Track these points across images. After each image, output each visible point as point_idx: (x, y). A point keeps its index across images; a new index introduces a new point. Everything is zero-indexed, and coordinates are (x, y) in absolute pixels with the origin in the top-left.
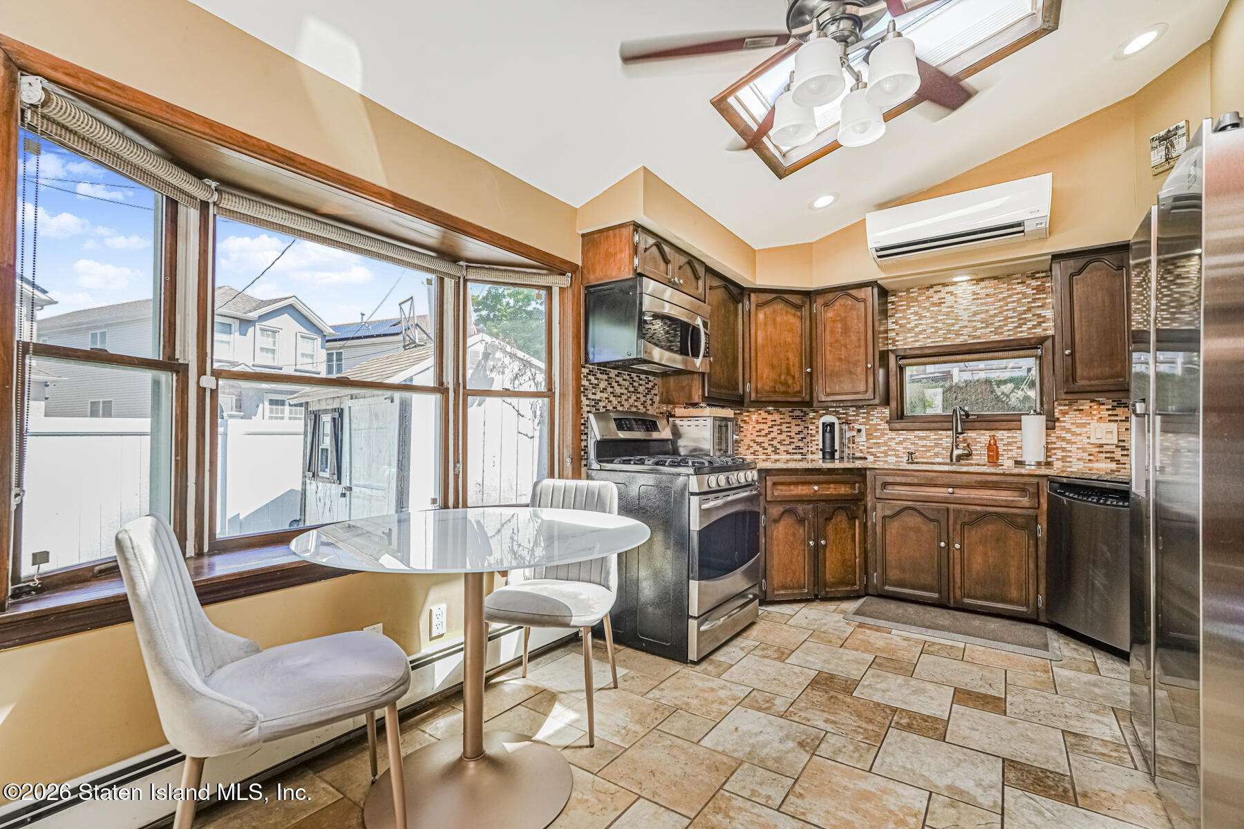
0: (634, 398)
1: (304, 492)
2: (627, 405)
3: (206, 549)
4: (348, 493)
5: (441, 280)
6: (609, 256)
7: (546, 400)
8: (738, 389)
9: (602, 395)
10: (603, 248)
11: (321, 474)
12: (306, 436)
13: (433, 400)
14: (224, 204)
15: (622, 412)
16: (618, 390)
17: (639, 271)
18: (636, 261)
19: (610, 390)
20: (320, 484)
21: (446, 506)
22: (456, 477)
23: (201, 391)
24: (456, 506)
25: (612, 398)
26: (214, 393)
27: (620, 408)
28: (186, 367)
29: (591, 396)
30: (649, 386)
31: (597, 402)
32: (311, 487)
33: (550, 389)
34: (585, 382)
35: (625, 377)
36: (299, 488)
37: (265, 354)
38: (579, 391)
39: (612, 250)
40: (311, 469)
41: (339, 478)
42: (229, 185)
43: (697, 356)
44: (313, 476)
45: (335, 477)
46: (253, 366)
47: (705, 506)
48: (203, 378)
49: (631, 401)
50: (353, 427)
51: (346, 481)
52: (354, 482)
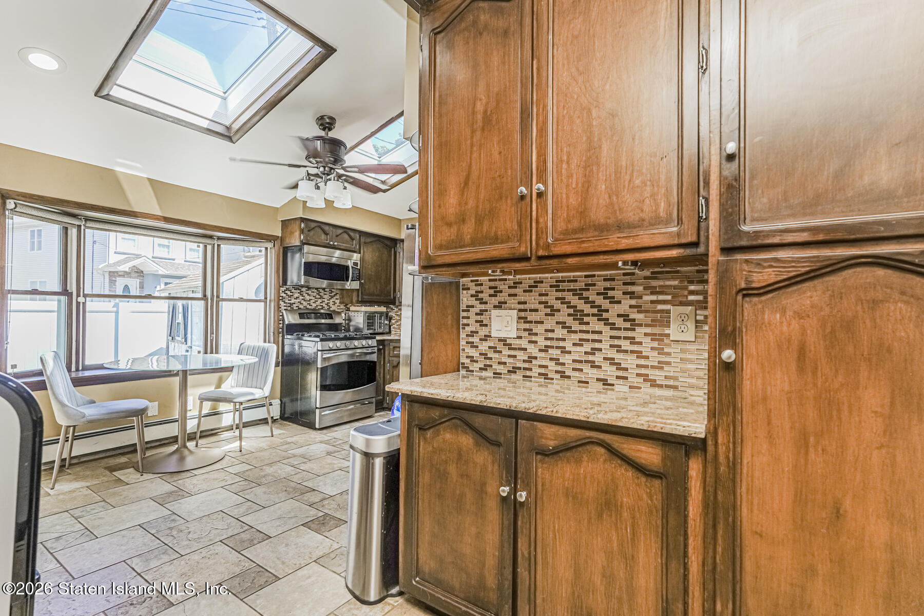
0: (320, 301)
1: (168, 347)
2: (314, 305)
3: (80, 368)
4: (190, 350)
5: (206, 247)
6: (292, 233)
7: (263, 303)
8: (390, 296)
9: (295, 300)
10: (290, 228)
11: (177, 338)
12: (169, 314)
13: (202, 303)
14: (87, 225)
15: (311, 309)
16: (308, 298)
17: (304, 241)
18: (302, 237)
19: (301, 298)
20: (176, 345)
21: (206, 353)
22: (212, 341)
23: (78, 304)
24: (212, 353)
25: (302, 302)
26: (84, 304)
27: (310, 307)
28: (72, 293)
29: (287, 301)
30: (333, 294)
31: (291, 304)
32: (172, 345)
33: (266, 298)
34: (283, 295)
35: (313, 291)
36: (165, 346)
37: (162, 249)
38: (279, 298)
39: (292, 230)
40: (171, 335)
41: (186, 340)
42: (87, 219)
43: (348, 281)
44: (172, 339)
45: (184, 340)
46: (153, 257)
47: (324, 356)
48: (79, 298)
49: (318, 303)
50: (193, 310)
51: (189, 344)
52: (193, 343)
